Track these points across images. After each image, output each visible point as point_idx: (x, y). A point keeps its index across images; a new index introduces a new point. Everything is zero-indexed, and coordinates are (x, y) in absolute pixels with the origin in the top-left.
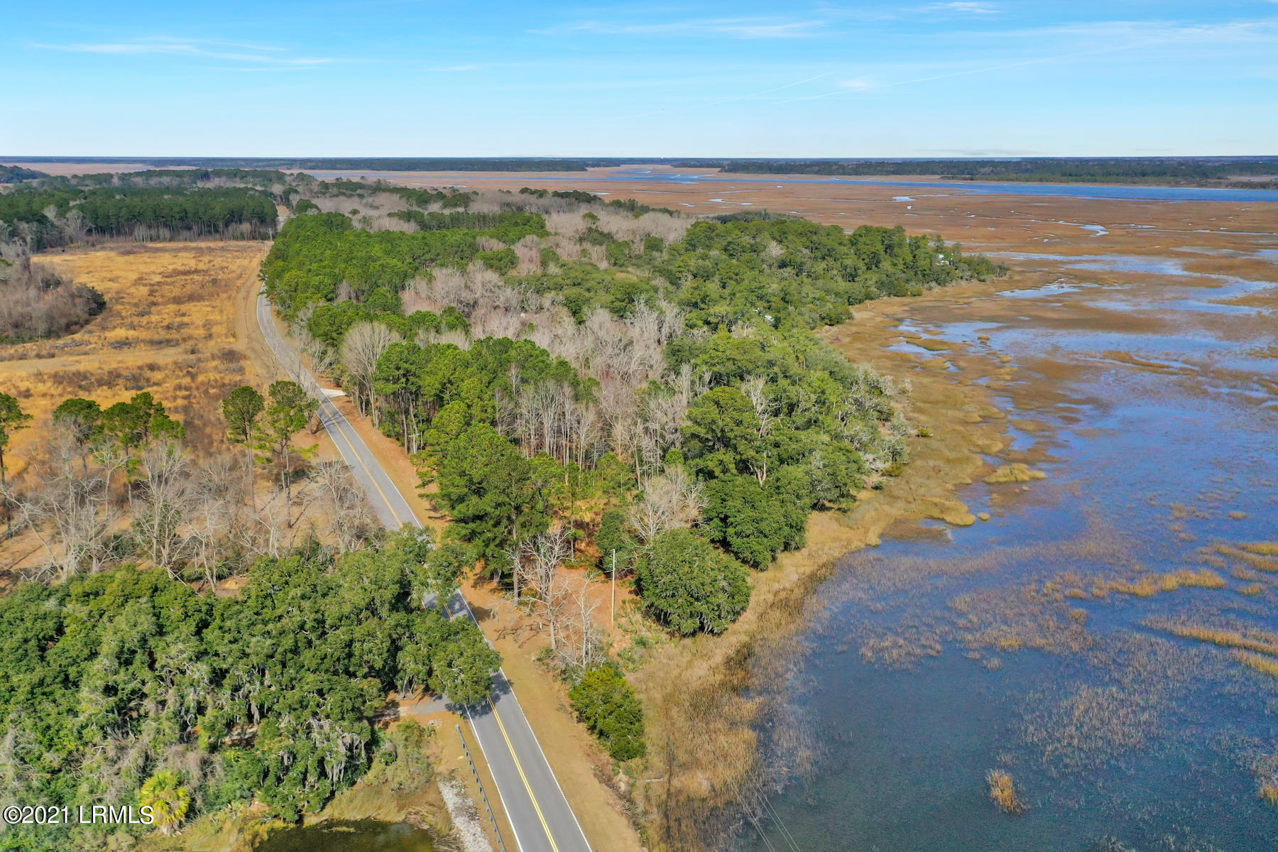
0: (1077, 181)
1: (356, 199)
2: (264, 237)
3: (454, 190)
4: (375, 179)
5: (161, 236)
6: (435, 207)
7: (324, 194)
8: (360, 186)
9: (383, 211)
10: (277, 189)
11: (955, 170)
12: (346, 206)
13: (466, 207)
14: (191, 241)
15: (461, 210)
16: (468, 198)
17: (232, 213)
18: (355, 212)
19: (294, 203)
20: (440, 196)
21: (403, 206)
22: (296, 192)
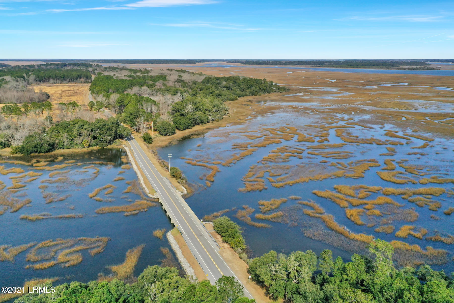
0: (352, 67)
1: (116, 72)
2: (88, 82)
3: (145, 69)
4: (122, 66)
5: (58, 82)
6: (138, 74)
7: (105, 71)
8: (117, 68)
9: (123, 75)
10: (90, 69)
11: (317, 64)
12: (112, 74)
13: (147, 74)
14: (66, 83)
15: (146, 75)
16: (149, 71)
17: (78, 76)
18: (114, 75)
19: (96, 73)
20: (140, 71)
21: (129, 73)
22: (97, 70)
